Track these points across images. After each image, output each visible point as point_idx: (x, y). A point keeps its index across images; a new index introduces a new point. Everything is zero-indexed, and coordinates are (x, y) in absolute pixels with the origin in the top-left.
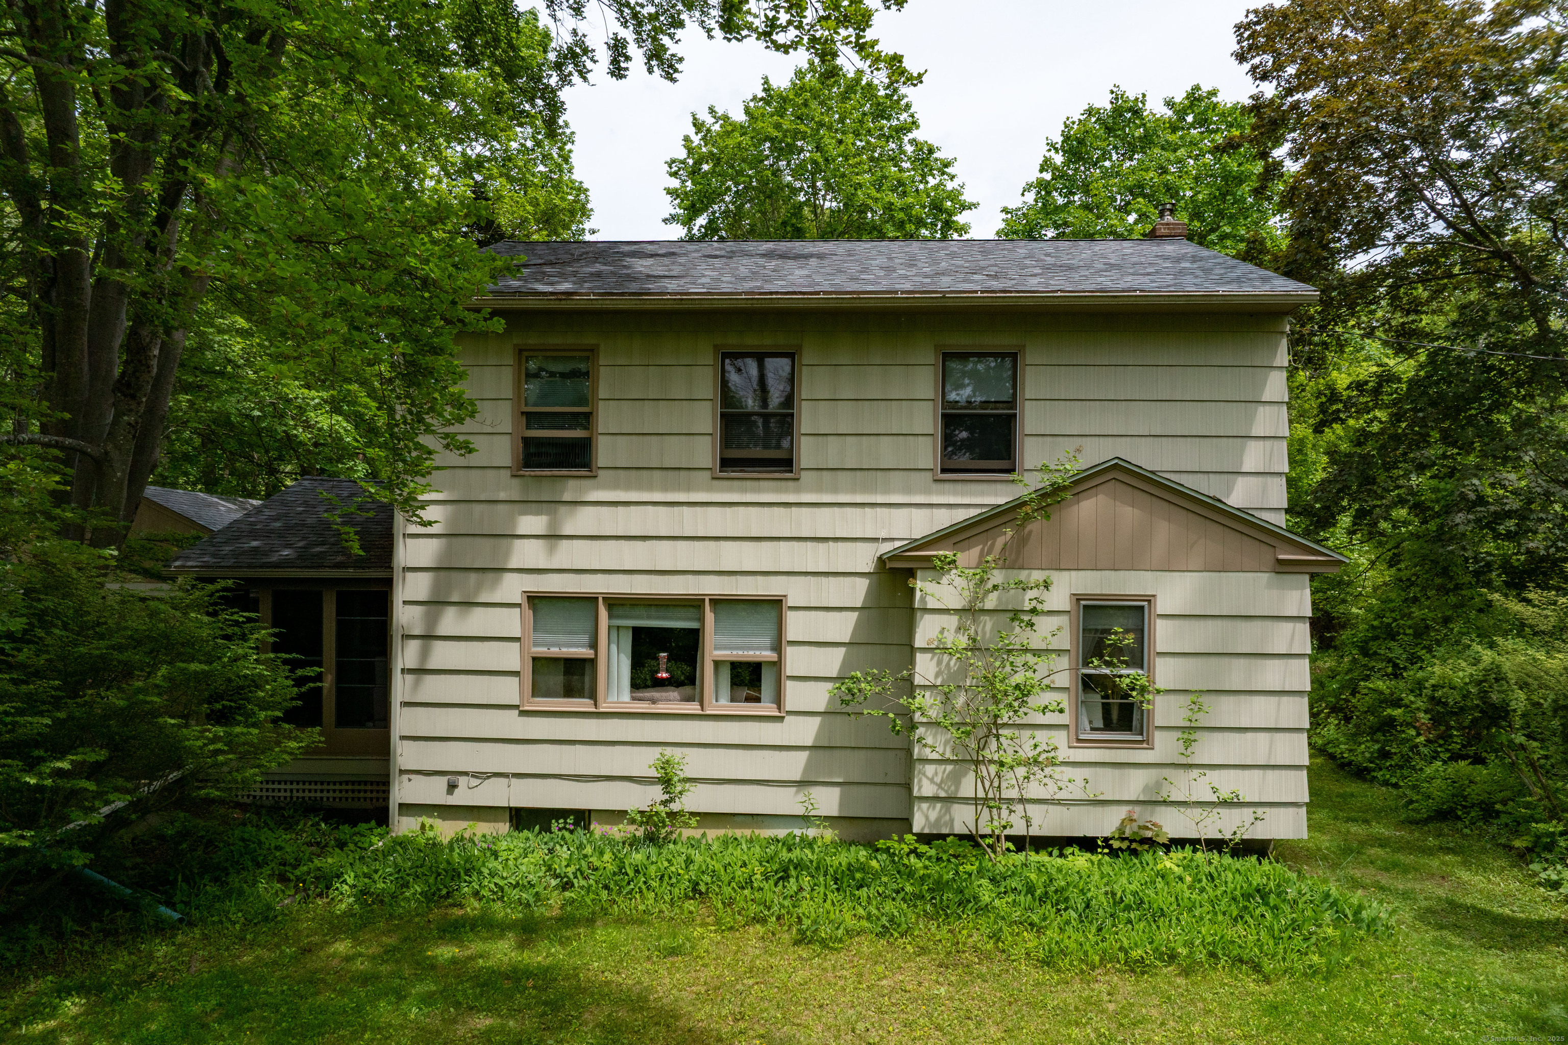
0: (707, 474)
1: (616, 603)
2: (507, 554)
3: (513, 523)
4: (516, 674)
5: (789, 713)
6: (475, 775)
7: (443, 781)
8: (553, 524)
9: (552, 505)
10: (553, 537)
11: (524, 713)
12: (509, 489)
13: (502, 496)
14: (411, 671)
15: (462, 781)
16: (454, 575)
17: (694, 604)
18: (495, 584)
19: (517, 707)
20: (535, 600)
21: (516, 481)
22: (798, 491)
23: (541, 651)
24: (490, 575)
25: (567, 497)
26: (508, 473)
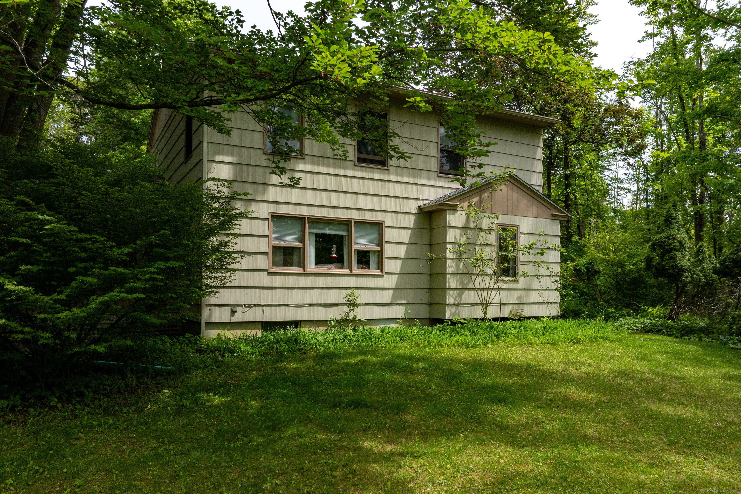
0: (353, 163)
1: (310, 221)
2: (264, 193)
4: (266, 254)
5: (386, 273)
6: (246, 306)
7: (228, 310)
11: (270, 274)
13: (260, 163)
15: (239, 309)
17: (347, 223)
18: (257, 207)
19: (267, 270)
20: (276, 217)
21: (265, 156)
22: (389, 175)
23: (276, 243)
24: (253, 203)
25: (291, 167)
26: (261, 152)
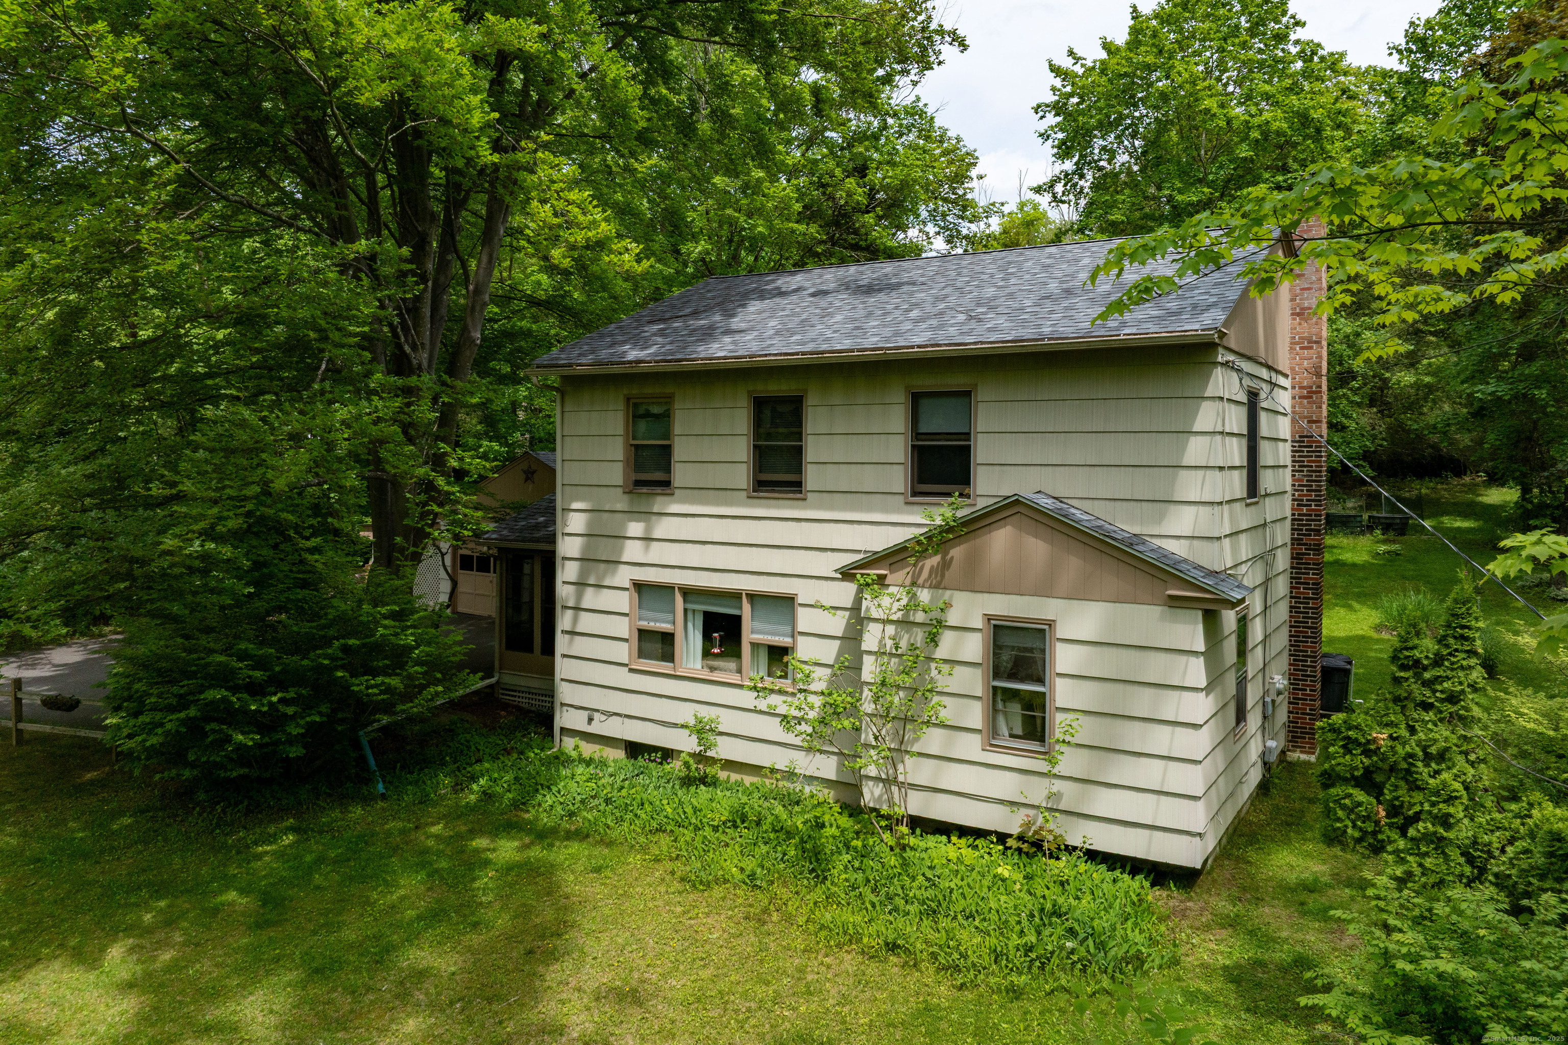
0: (744, 494)
1: (688, 593)
2: (621, 551)
3: (624, 527)
4: (626, 640)
6: (604, 713)
7: (585, 714)
8: (648, 529)
9: (647, 515)
10: (648, 539)
11: (632, 670)
12: (621, 503)
13: (619, 506)
14: (567, 632)
15: (597, 716)
16: (591, 564)
17: (735, 596)
18: (614, 572)
19: (626, 665)
20: (639, 587)
21: (626, 497)
22: (805, 508)
23: (644, 624)
24: (612, 566)
25: (656, 509)
26: (620, 490)
